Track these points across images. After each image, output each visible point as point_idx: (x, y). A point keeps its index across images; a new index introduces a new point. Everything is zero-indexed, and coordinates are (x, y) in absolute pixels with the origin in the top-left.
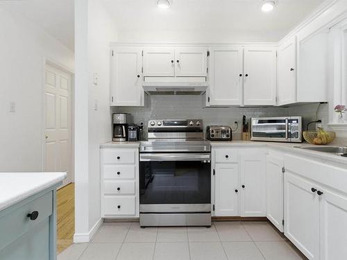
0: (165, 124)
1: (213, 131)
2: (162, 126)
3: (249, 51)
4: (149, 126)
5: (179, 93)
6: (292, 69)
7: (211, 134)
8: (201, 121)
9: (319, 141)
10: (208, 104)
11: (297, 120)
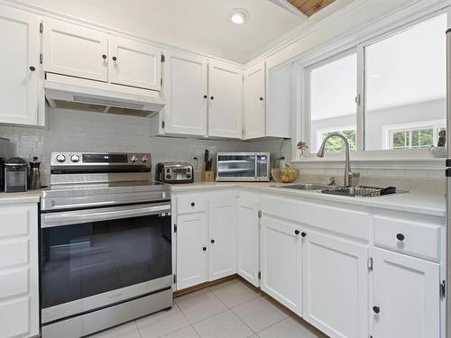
0: (85, 158)
1: (168, 171)
2: (81, 163)
3: (215, 68)
4: (54, 163)
5: (114, 110)
6: (261, 99)
7: (166, 174)
8: (149, 156)
9: (287, 180)
10: (161, 132)
11: (266, 156)
